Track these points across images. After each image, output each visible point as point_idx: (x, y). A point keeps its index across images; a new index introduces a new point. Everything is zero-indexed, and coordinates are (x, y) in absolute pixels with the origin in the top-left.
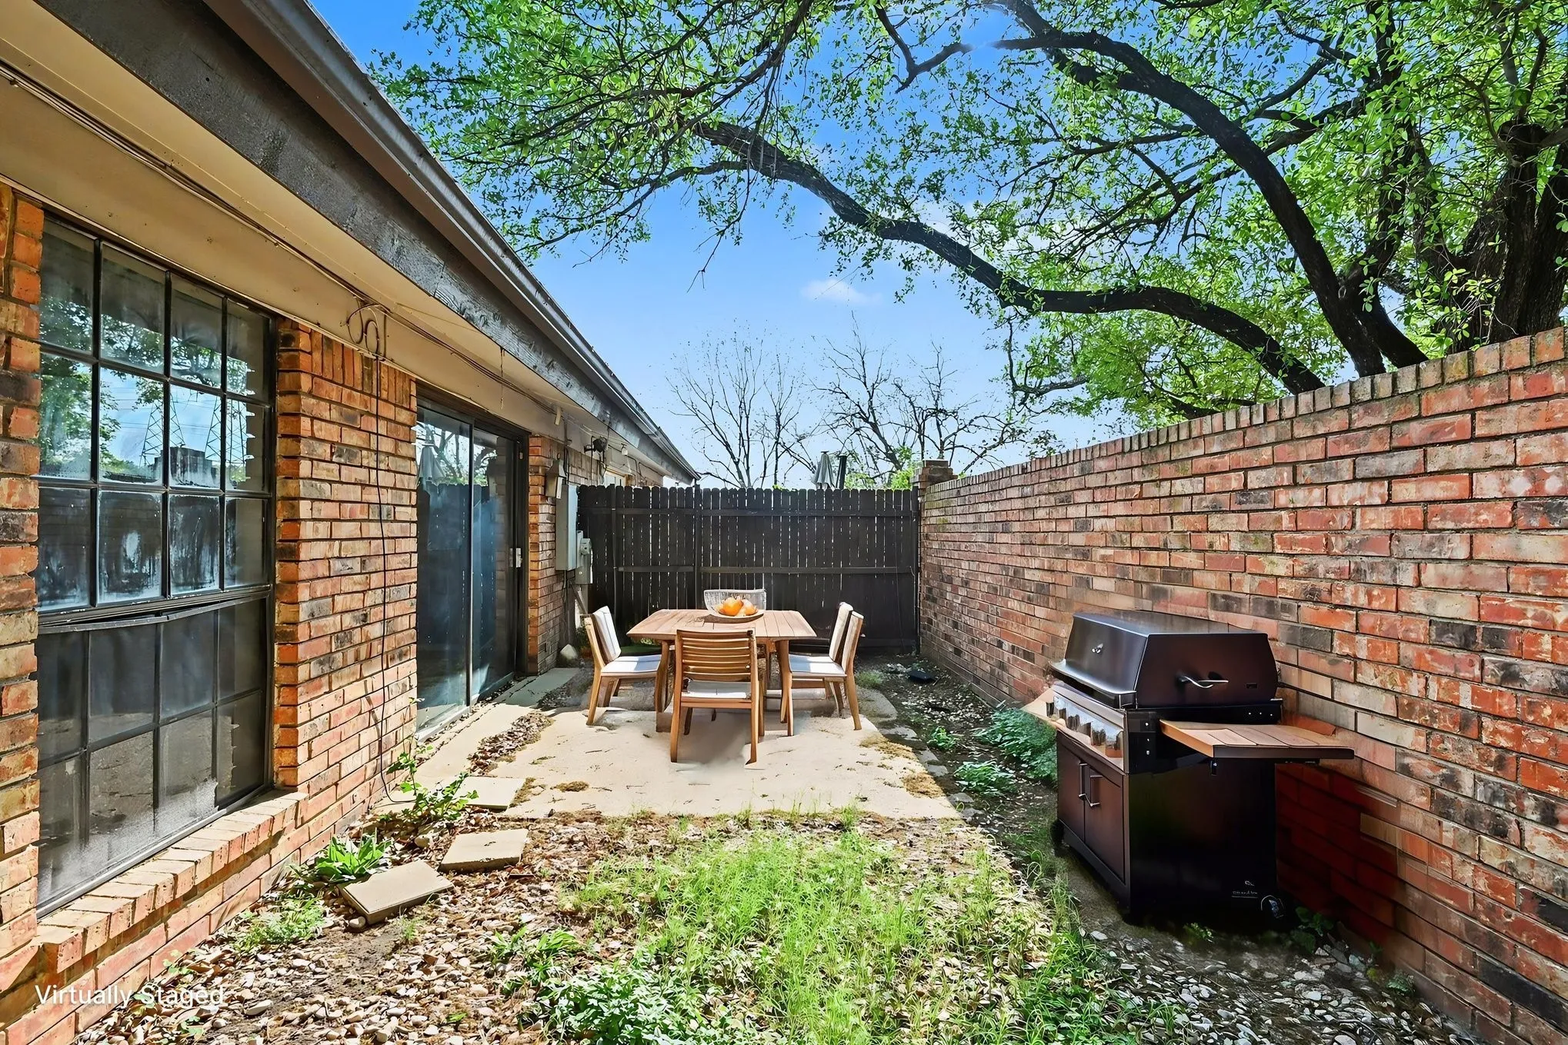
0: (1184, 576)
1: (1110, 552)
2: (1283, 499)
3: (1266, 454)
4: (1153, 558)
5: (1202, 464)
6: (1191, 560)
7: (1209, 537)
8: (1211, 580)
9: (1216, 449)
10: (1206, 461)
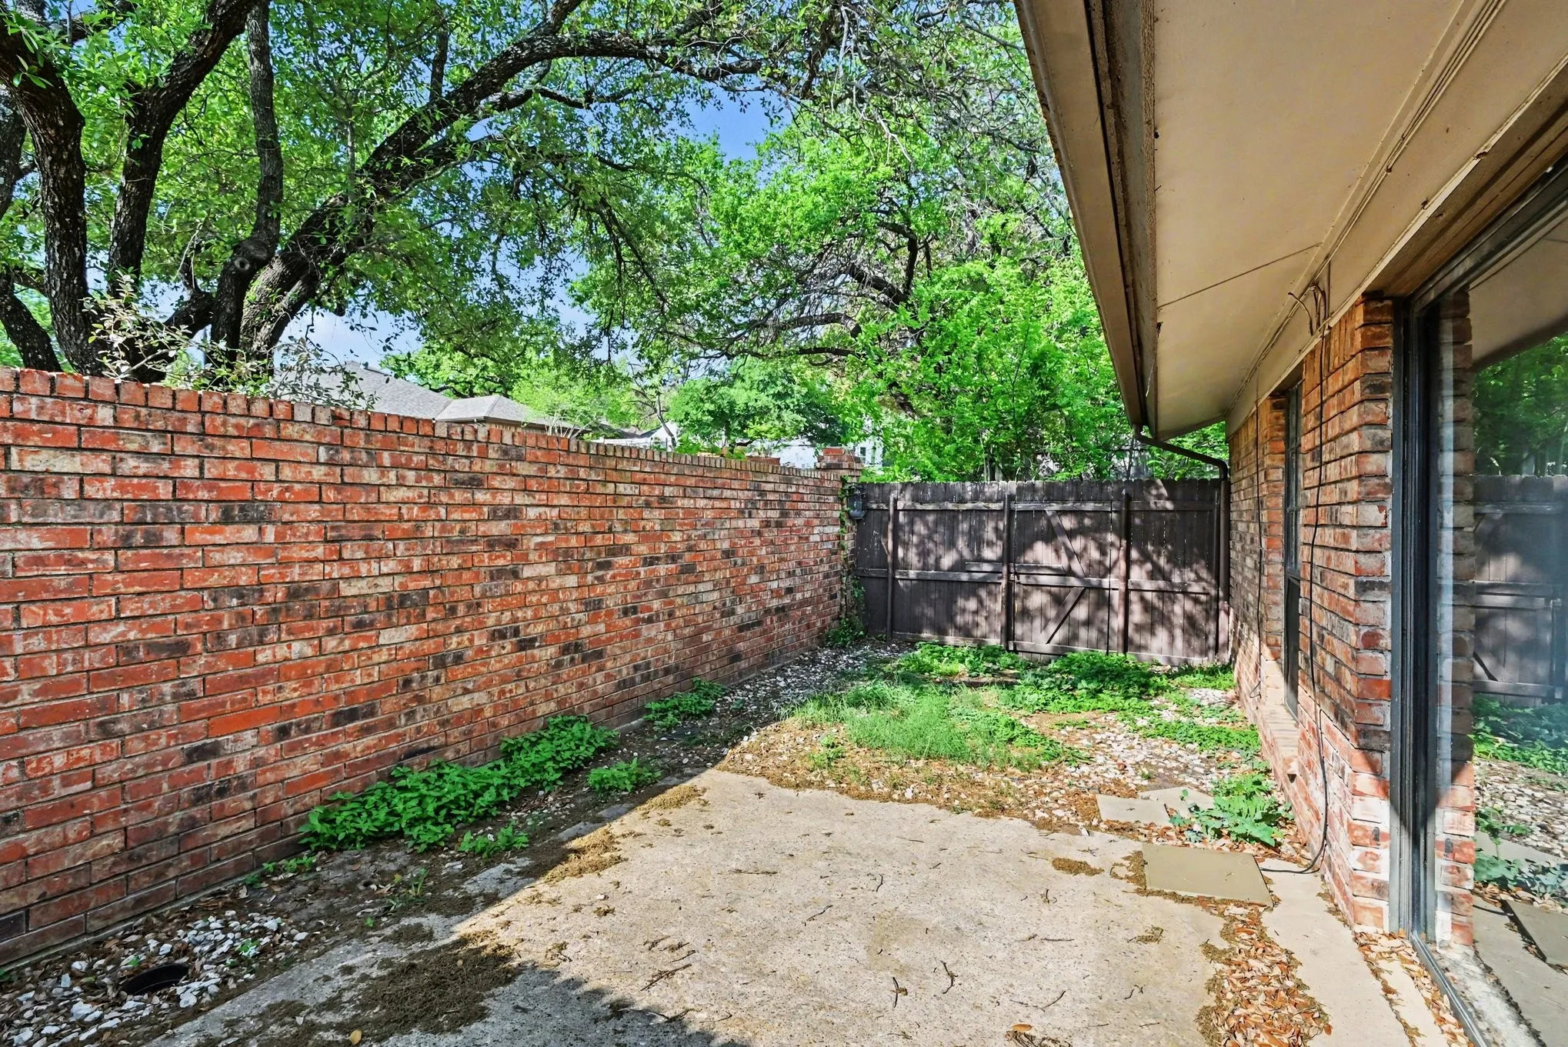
0: (625, 550)
1: (551, 538)
2: (680, 503)
3: (673, 479)
4: (599, 540)
5: (639, 477)
6: (630, 538)
7: (643, 523)
8: (643, 549)
9: (647, 469)
10: (642, 475)
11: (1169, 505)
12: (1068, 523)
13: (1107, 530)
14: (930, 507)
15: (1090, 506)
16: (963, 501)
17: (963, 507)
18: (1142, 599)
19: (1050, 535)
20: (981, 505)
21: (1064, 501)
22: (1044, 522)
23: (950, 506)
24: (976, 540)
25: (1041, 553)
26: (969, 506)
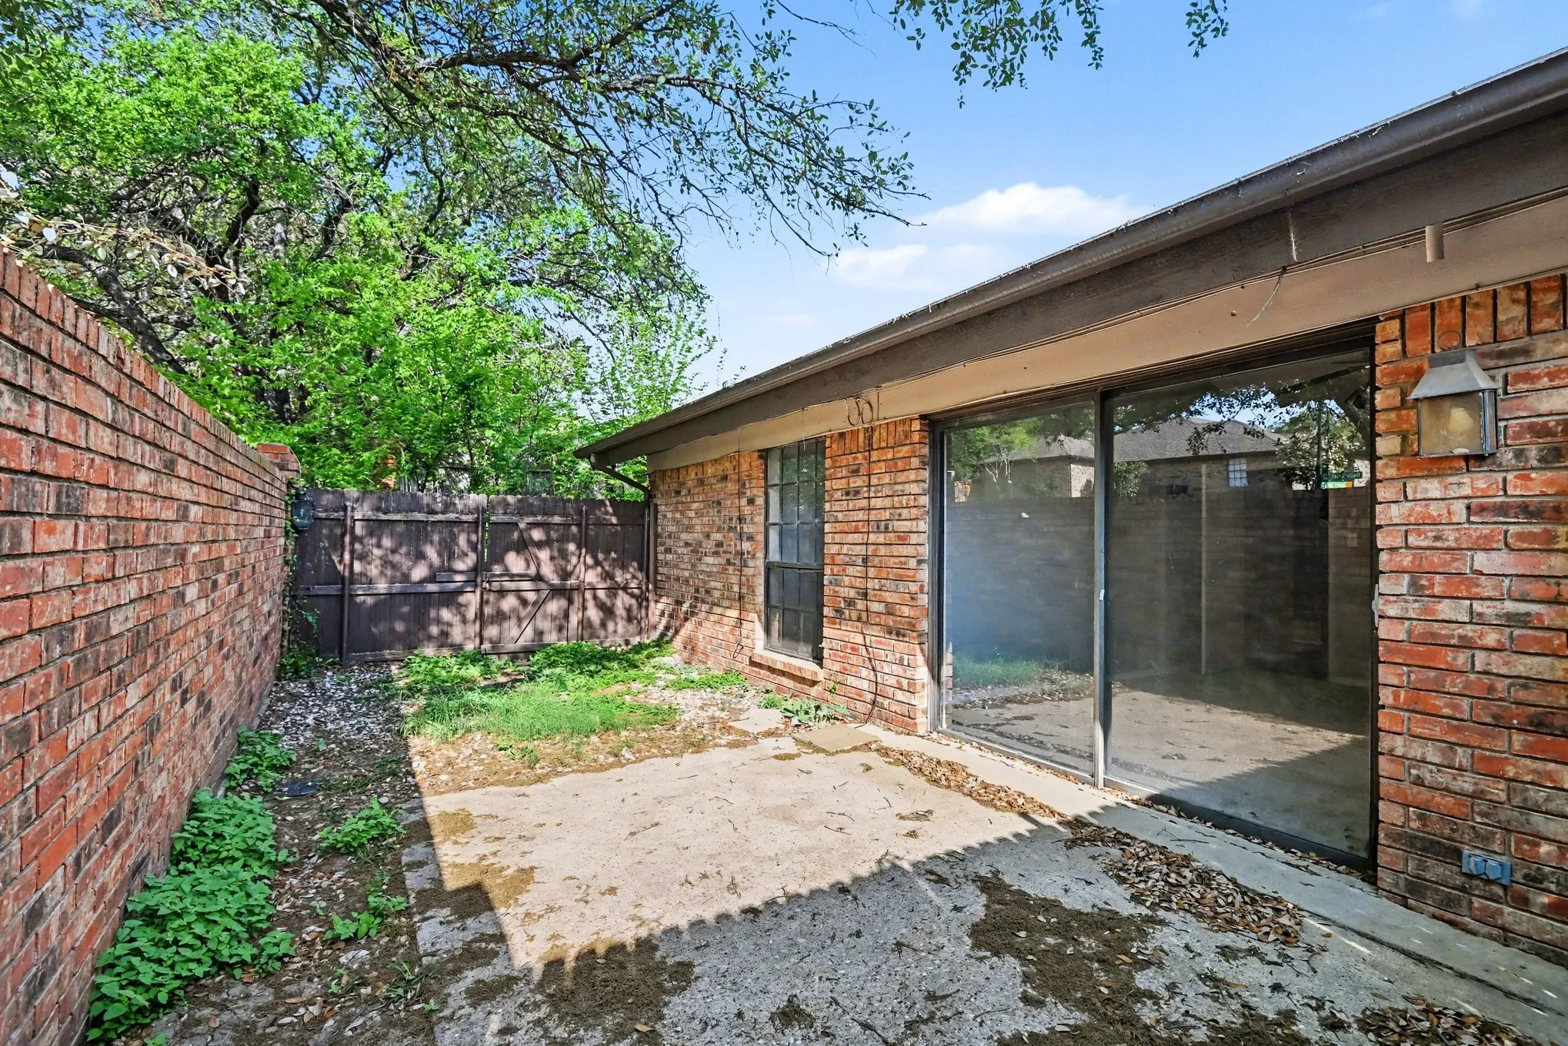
11: (614, 520)
12: (537, 535)
13: (568, 541)
14: (398, 517)
15: (557, 519)
16: (433, 512)
17: (433, 518)
18: (595, 597)
19: (523, 546)
20: (452, 516)
21: (534, 515)
22: (516, 535)
23: (420, 516)
24: (448, 550)
25: (515, 562)
26: (440, 517)
